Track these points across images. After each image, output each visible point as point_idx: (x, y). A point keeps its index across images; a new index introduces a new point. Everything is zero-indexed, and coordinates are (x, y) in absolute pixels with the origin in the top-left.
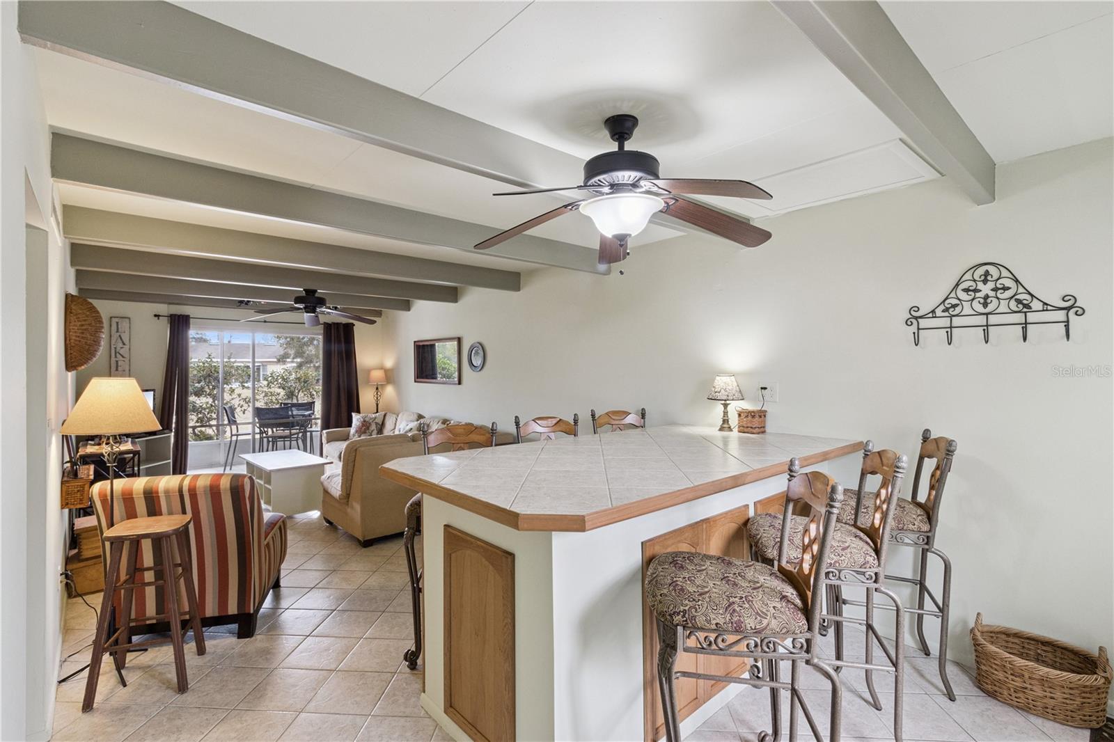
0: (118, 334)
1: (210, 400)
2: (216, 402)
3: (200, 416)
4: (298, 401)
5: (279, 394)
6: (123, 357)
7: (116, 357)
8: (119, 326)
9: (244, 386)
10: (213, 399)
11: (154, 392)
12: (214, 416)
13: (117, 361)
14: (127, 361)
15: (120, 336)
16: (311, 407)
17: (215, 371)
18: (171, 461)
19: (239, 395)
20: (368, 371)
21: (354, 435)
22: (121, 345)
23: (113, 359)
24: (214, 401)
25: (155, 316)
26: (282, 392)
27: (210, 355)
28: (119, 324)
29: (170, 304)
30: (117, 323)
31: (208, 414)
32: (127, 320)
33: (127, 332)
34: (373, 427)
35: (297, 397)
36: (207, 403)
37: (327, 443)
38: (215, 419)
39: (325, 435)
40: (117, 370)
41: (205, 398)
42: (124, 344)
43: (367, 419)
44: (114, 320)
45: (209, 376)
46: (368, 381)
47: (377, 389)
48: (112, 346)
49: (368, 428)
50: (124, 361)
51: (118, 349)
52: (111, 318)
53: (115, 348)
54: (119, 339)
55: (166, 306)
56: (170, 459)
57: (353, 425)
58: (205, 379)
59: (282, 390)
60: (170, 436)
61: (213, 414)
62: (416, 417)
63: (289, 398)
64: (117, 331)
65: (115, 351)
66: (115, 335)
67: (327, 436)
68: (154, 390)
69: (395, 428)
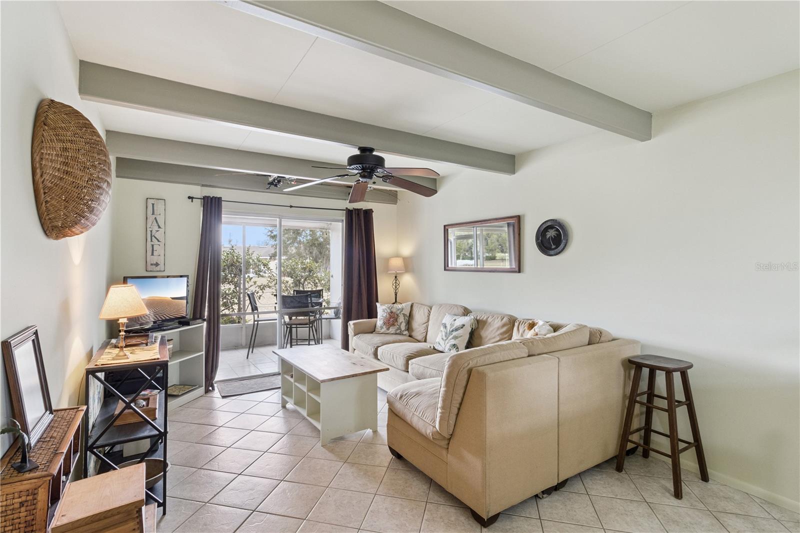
0: (154, 216)
1: (232, 287)
2: (238, 288)
3: (225, 301)
4: (303, 288)
5: (287, 282)
6: (159, 241)
7: (152, 241)
8: (155, 208)
9: (259, 274)
10: (235, 286)
11: (188, 278)
12: (236, 301)
13: (153, 246)
14: (162, 245)
15: (155, 218)
16: (320, 295)
17: (237, 261)
18: (204, 353)
19: (255, 283)
20: (387, 260)
21: (382, 328)
22: (156, 228)
23: (149, 244)
24: (236, 288)
25: (189, 198)
26: (290, 280)
27: (233, 247)
28: (155, 205)
29: (203, 185)
30: (153, 204)
31: (231, 299)
32: (163, 201)
33: (162, 216)
34: (401, 319)
35: (303, 285)
36: (230, 289)
37: (355, 335)
38: (236, 304)
39: (352, 326)
40: (152, 254)
41: (228, 285)
42: (159, 227)
43: (394, 310)
44: (150, 202)
45: (232, 265)
46: (387, 269)
47: (396, 277)
48: (148, 229)
49: (396, 320)
50: (159, 245)
51: (154, 232)
52: (147, 199)
53: (151, 231)
54: (155, 221)
55: (199, 187)
56: (203, 351)
57: (379, 316)
58: (228, 268)
59: (290, 278)
60: (202, 326)
61: (235, 300)
62: (461, 311)
63: (296, 285)
64: (153, 214)
65: (151, 235)
66: (151, 218)
67: (354, 327)
68: (187, 276)
69: (428, 321)
